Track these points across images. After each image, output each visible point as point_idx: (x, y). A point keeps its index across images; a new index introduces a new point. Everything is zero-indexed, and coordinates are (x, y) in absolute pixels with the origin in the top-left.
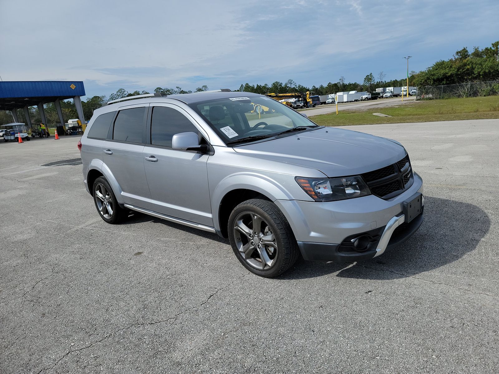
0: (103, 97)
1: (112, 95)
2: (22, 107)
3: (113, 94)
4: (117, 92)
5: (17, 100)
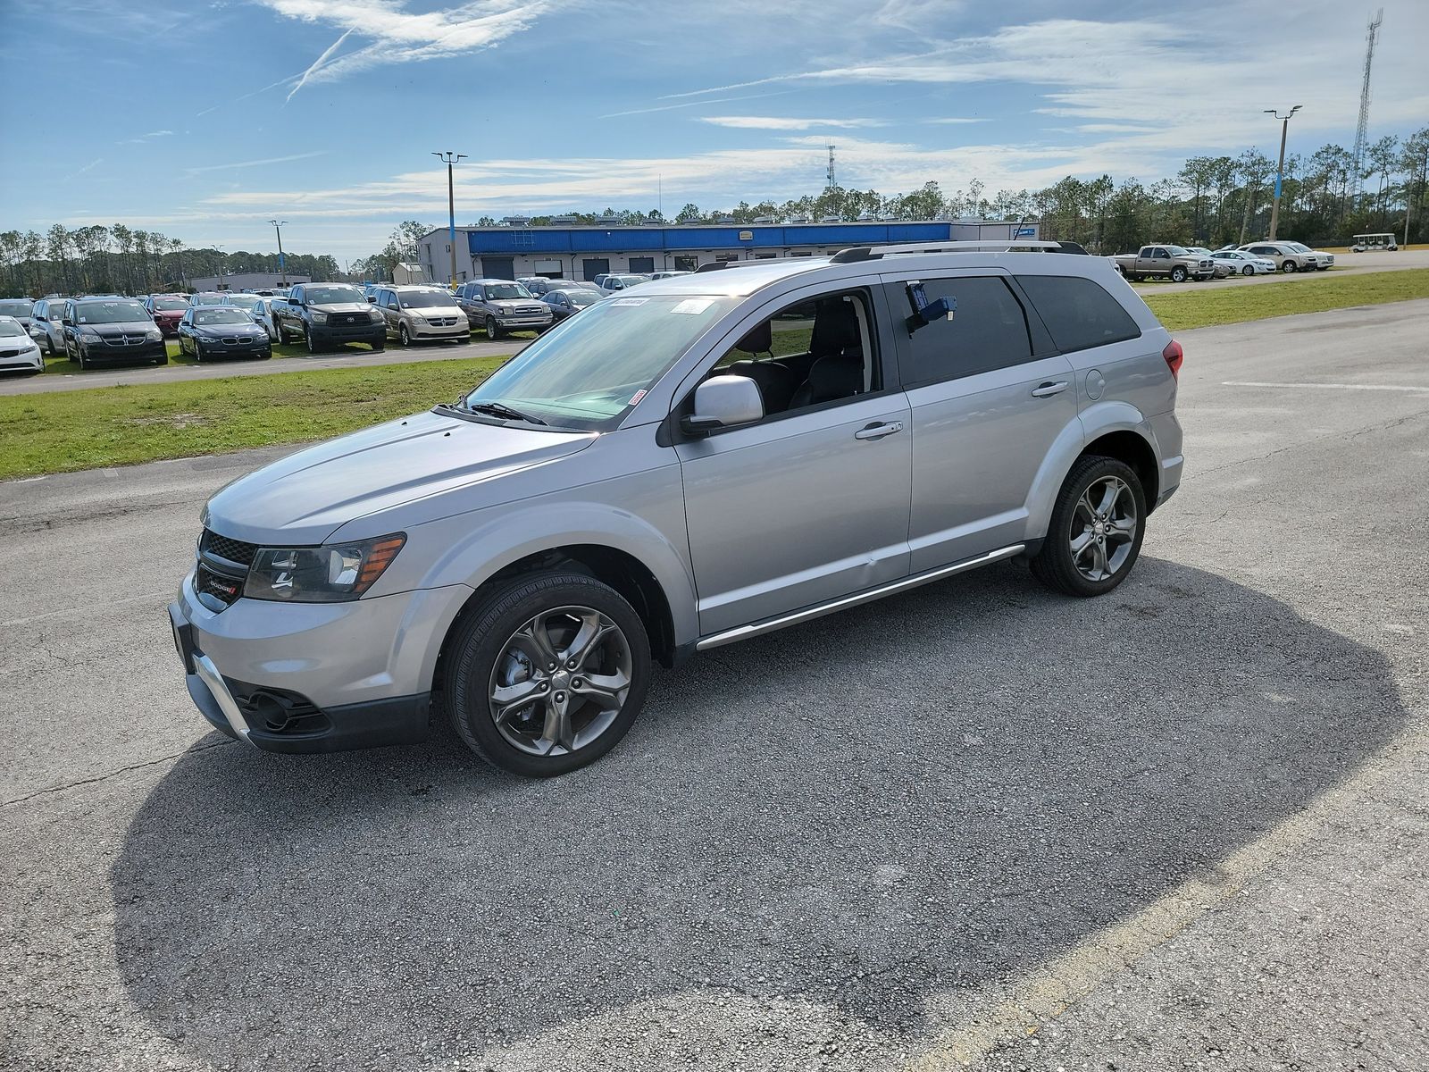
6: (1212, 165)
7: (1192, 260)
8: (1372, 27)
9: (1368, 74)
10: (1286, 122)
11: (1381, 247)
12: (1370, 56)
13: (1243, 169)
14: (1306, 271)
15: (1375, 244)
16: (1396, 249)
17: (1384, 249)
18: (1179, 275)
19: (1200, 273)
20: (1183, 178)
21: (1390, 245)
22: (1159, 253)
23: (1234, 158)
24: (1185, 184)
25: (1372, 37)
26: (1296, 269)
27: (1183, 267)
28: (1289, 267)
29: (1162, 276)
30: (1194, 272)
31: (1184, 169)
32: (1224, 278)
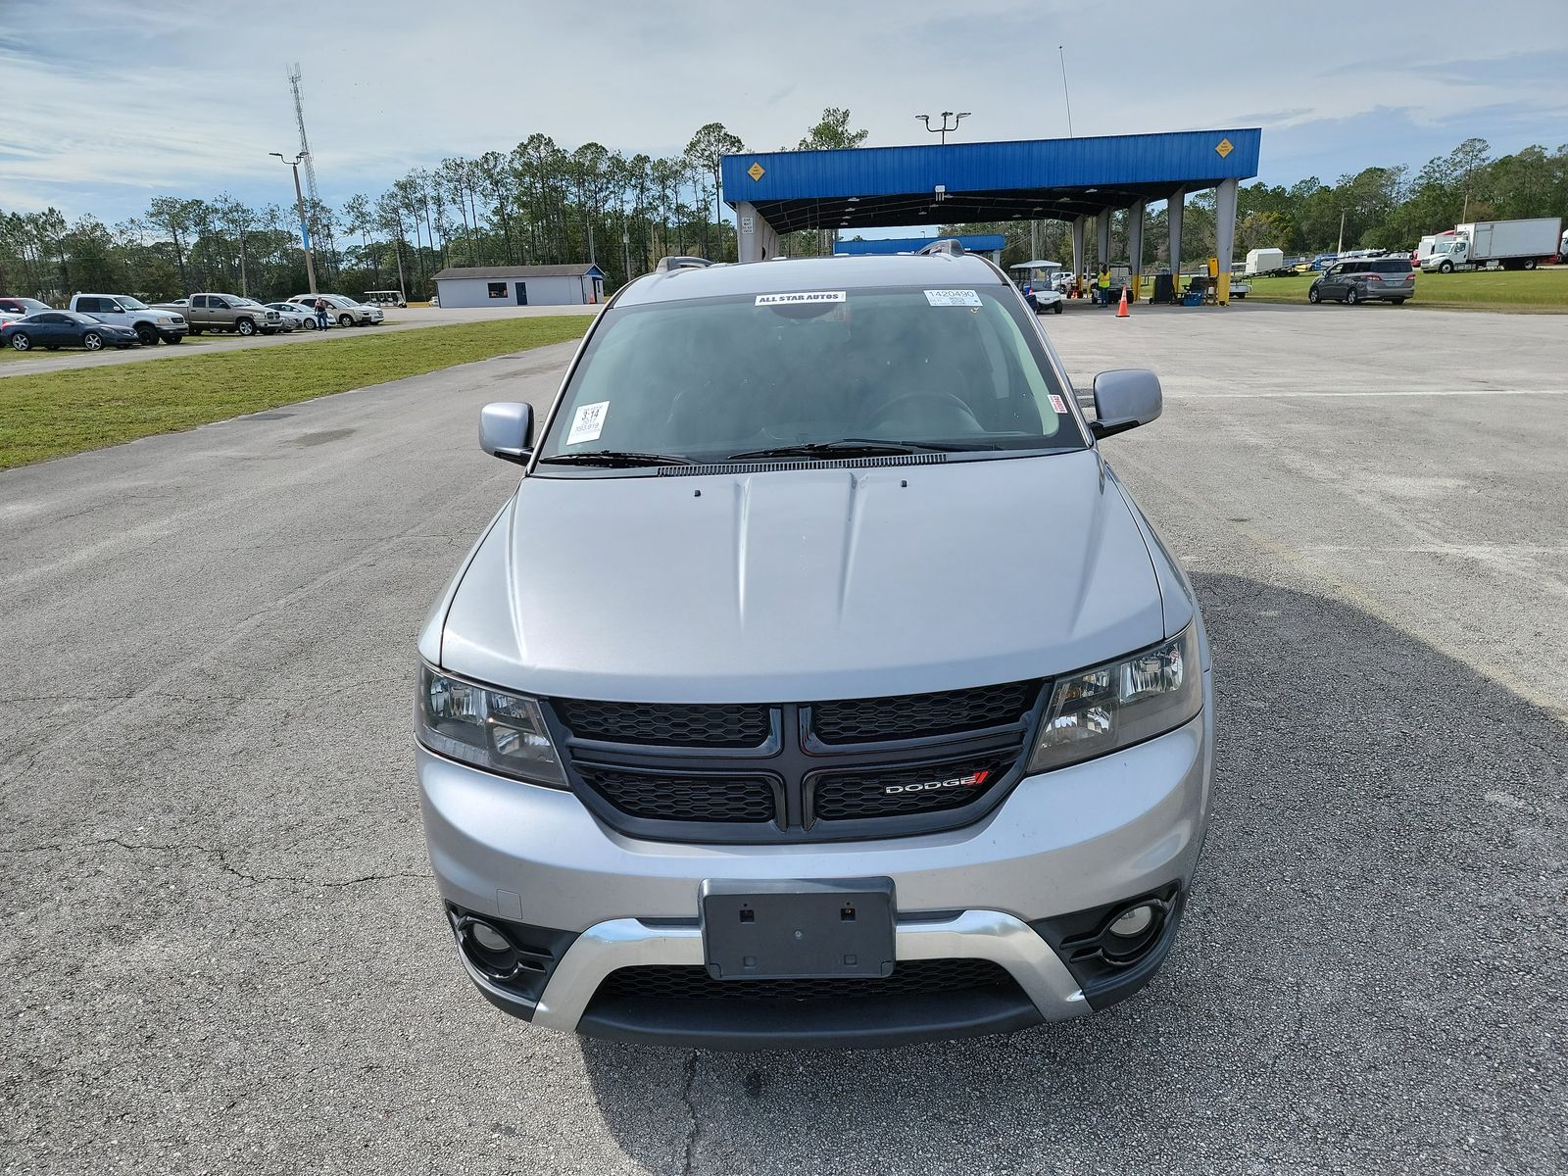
0: (1399, 170)
1: (1432, 162)
2: (1094, 212)
3: (1439, 159)
4: (1455, 153)
5: (1077, 192)
6: (184, 208)
7: (256, 311)
8: (294, 80)
9: (302, 128)
10: (295, 168)
11: (391, 304)
12: (299, 110)
13: (220, 215)
14: (362, 326)
15: (386, 300)
16: (405, 306)
17: (395, 305)
18: (246, 328)
19: (269, 325)
20: (153, 219)
21: (399, 303)
22: (215, 302)
23: (208, 202)
24: (157, 227)
25: (296, 91)
26: (353, 324)
27: (249, 319)
28: (346, 321)
29: (221, 328)
30: (262, 324)
31: (151, 210)
32: (290, 331)
